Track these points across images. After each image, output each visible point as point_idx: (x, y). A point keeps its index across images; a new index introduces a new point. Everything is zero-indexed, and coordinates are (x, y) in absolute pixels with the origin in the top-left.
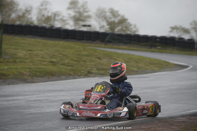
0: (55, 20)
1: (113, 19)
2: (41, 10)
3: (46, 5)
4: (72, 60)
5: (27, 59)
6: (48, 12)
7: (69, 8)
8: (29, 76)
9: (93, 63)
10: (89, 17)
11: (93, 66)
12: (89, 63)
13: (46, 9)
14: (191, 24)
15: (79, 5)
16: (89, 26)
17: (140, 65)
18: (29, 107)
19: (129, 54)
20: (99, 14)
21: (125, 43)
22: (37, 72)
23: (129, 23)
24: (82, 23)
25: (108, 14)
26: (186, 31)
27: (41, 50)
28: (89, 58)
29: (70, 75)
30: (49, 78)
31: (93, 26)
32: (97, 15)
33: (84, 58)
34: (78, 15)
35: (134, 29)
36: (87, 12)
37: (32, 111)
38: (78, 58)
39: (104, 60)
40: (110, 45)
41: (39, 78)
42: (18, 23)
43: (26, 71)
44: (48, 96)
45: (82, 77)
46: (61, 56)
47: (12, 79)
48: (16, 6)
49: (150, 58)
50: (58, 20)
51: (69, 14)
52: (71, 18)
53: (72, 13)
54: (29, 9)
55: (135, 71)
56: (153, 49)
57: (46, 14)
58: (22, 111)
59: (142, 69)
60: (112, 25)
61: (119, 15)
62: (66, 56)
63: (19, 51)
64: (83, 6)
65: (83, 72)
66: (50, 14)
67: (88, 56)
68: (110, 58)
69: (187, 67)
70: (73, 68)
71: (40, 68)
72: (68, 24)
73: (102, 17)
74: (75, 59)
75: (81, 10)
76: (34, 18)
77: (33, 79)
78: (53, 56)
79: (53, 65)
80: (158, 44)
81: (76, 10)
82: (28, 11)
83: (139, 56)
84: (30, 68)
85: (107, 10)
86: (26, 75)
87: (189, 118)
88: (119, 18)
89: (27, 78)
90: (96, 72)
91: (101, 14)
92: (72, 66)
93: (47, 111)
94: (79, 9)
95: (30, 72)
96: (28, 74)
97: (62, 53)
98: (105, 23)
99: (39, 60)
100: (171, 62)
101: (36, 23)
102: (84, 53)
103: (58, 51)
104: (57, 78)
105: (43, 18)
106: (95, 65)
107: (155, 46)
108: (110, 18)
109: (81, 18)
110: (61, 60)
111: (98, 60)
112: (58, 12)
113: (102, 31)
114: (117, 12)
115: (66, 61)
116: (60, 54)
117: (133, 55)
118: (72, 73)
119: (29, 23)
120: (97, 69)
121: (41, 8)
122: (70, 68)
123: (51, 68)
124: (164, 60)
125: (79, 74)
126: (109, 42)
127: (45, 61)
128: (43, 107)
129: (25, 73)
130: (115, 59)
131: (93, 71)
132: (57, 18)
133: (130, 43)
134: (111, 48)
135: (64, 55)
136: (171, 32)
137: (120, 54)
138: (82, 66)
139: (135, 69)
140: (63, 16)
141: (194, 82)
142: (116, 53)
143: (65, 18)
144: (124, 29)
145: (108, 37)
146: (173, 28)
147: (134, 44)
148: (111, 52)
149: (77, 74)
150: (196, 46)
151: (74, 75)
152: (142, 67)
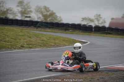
1: (46, 13)
3: (3, 4)
4: (11, 38)
6: (4, 8)
7: (18, 6)
9: (25, 41)
10: (31, 11)
12: (22, 41)
13: (3, 6)
14: (95, 16)
15: (25, 4)
16: (30, 17)
17: (56, 41)
19: (51, 35)
20: (37, 10)
21: (50, 28)
23: (56, 15)
25: (43, 10)
28: (23, 37)
29: (8, 48)
32: (36, 10)
33: (20, 37)
34: (23, 10)
36: (29, 8)
38: (16, 37)
39: (34, 39)
40: (40, 29)
45: (17, 49)
46: (4, 36)
49: (63, 37)
50: (10, 14)
51: (18, 10)
52: (19, 12)
53: (20, 9)
55: (52, 46)
56: (67, 32)
59: (57, 44)
60: (45, 16)
61: (50, 10)
62: (8, 36)
64: (27, 5)
66: (5, 10)
67: (23, 36)
68: (37, 37)
69: (86, 43)
70: (11, 44)
72: (18, 16)
73: (39, 12)
74: (14, 38)
75: (26, 7)
80: (70, 28)
81: (22, 7)
85: (42, 7)
88: (50, 12)
90: (27, 46)
91: (38, 10)
92: (11, 43)
94: (24, 6)
97: (5, 34)
98: (40, 16)
102: (20, 34)
103: (3, 32)
105: (1, 12)
106: (26, 42)
107: (68, 30)
108: (44, 12)
109: (26, 12)
110: (4, 38)
112: (10, 8)
114: (48, 8)
115: (7, 39)
116: (4, 34)
117: (53, 35)
120: (28, 44)
122: (9, 43)
124: (72, 38)
125: (15, 47)
126: (39, 27)
130: (40, 38)
131: (24, 46)
132: (9, 12)
133: (53, 28)
134: (40, 31)
135: (6, 35)
136: (82, 21)
137: (44, 35)
138: (18, 42)
139: (53, 44)
140: (14, 11)
142: (42, 34)
144: (53, 19)
145: (39, 24)
146: (83, 19)
147: (55, 28)
149: (13, 47)
150: (93, 30)
151: (11, 48)
152: (58, 43)
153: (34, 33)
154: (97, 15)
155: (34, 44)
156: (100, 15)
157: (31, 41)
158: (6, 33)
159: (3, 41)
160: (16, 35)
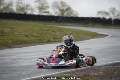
0: (27, 9)
1: (62, 8)
2: (18, 3)
4: (38, 33)
5: (10, 33)
7: (36, 2)
8: (12, 44)
9: (50, 35)
10: (48, 7)
11: (51, 37)
12: (48, 35)
13: (21, 3)
14: (110, 9)
16: (48, 12)
17: (80, 35)
18: (12, 63)
19: (72, 29)
21: (70, 22)
22: (17, 41)
23: (72, 10)
24: (44, 11)
25: (60, 5)
26: (107, 14)
27: (19, 28)
28: (48, 32)
29: (37, 42)
30: (24, 45)
31: (50, 12)
33: (45, 32)
34: (41, 6)
35: (75, 14)
36: (47, 4)
37: (14, 65)
38: (42, 32)
39: (58, 33)
41: (18, 45)
42: (4, 11)
43: (10, 41)
44: (24, 56)
45: (44, 43)
46: (31, 31)
47: (1, 46)
48: (3, 1)
49: (85, 31)
50: (29, 9)
51: (36, 6)
52: (37, 8)
53: (38, 5)
54: (11, 3)
55: (76, 39)
56: (87, 25)
57: (22, 5)
58: (8, 65)
60: (62, 11)
61: (66, 5)
62: (34, 31)
63: (5, 28)
65: (45, 40)
66: (24, 6)
67: (48, 30)
68: (61, 32)
71: (18, 39)
72: (35, 11)
73: (56, 6)
74: (40, 33)
75: (43, 2)
76: (14, 8)
77: (15, 46)
78: (27, 31)
79: (27, 37)
80: (90, 22)
81: (40, 3)
82: (10, 4)
83: (79, 30)
84: (12, 39)
85: (59, 2)
86: (10, 43)
87: (110, 66)
88: (66, 7)
89: (11, 45)
92: (38, 37)
93: (23, 65)
94: (42, 2)
95: (12, 41)
96: (11, 43)
98: (58, 10)
99: (18, 34)
100: (98, 33)
101: (16, 11)
102: (46, 29)
103: (29, 28)
104: (29, 44)
105: (20, 8)
106: (52, 36)
108: (61, 7)
109: (44, 7)
110: (31, 33)
111: (54, 33)
112: (28, 4)
113: (56, 15)
114: (65, 3)
115: (35, 34)
116: (31, 30)
117: (75, 29)
118: (38, 41)
119: (11, 11)
120: (54, 39)
121: (19, 2)
122: (36, 38)
123: (25, 39)
124: (94, 31)
125: (42, 42)
126: (60, 22)
127: (21, 35)
128: (21, 63)
129: (9, 42)
130: (64, 32)
131: (51, 40)
132: (28, 8)
133: (73, 22)
134: (62, 25)
135: (33, 31)
136: (98, 14)
137: (67, 29)
138: (44, 37)
140: (32, 7)
141: (112, 44)
142: (65, 29)
143: (33, 8)
144: (69, 13)
145: (60, 18)
146: (99, 13)
147: (75, 22)
148: (62, 28)
149: (41, 42)
150: (113, 23)
151: (40, 43)
152: (81, 37)
153: (58, 27)
154: (112, 8)
155: (59, 39)
156: (114, 8)
157: (56, 36)
158: (32, 28)
159: (31, 36)
160: (42, 30)
